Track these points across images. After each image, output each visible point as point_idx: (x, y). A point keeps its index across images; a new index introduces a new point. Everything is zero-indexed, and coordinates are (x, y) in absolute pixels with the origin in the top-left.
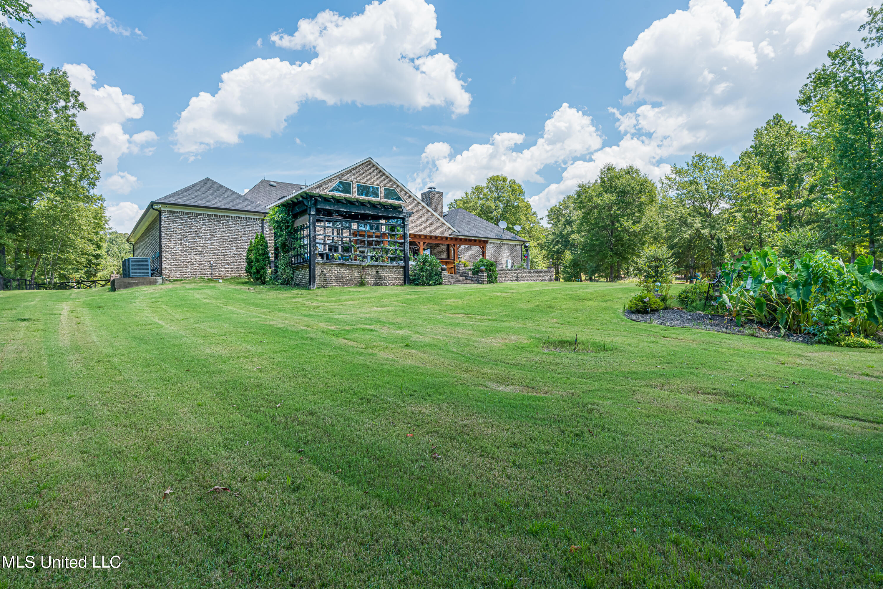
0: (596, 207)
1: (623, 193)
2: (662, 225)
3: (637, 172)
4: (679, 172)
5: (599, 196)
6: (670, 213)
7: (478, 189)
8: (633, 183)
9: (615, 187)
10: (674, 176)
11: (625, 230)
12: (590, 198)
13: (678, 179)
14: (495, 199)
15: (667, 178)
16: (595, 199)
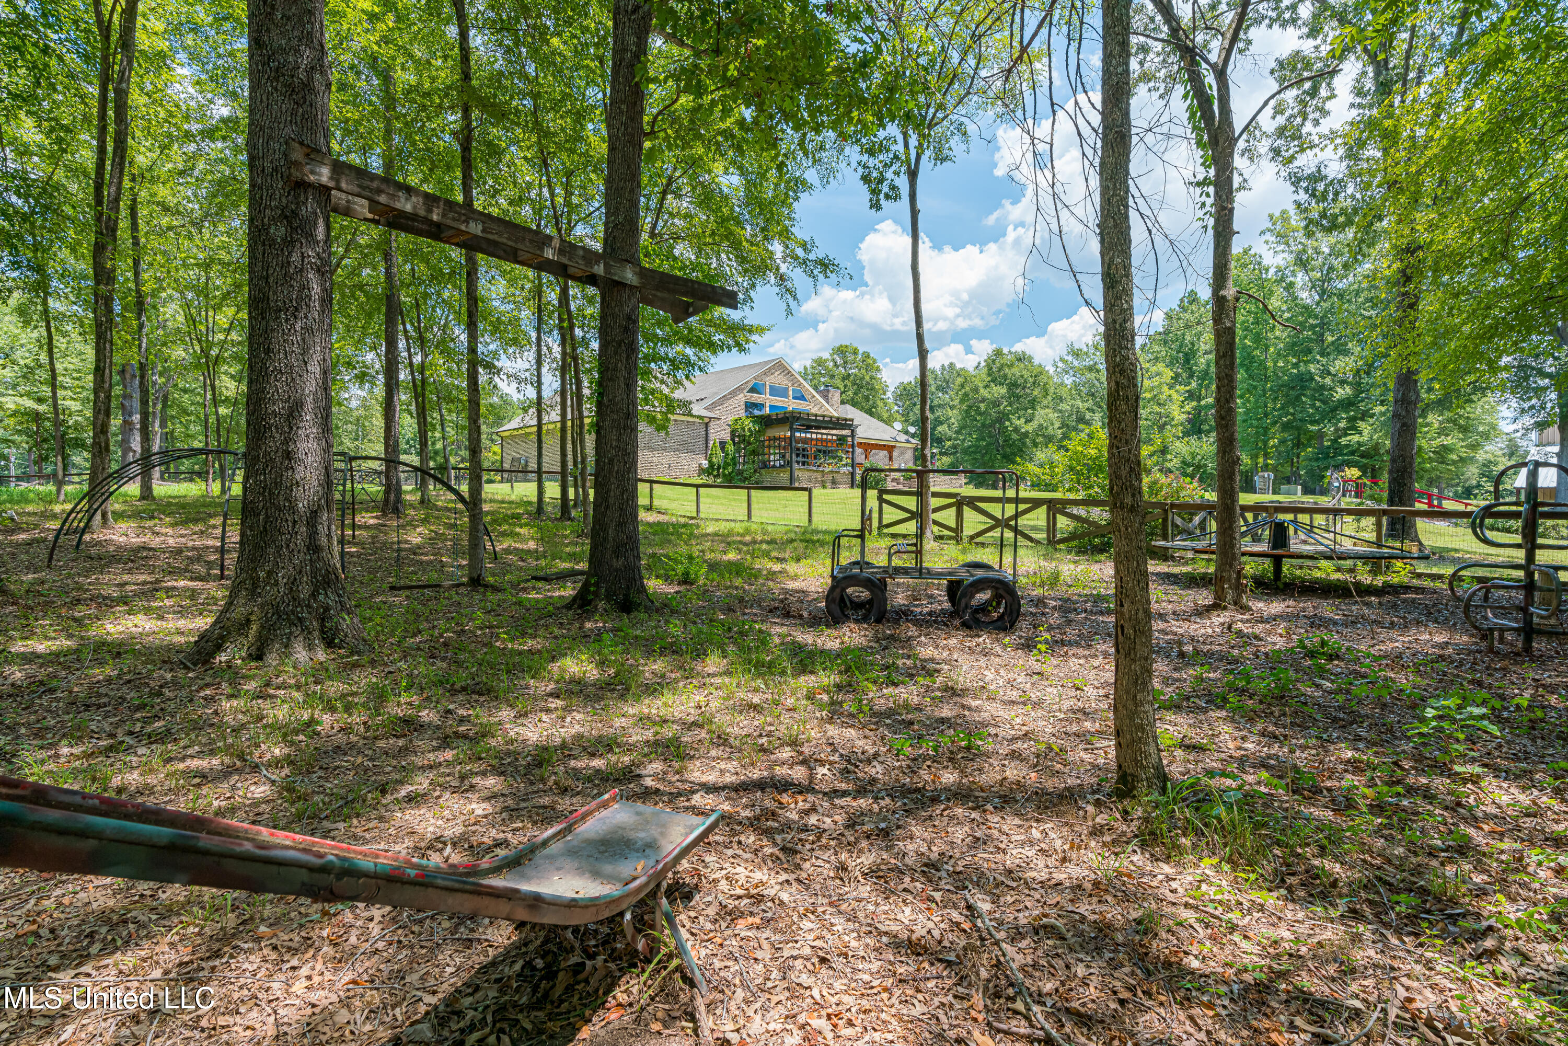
0: (983, 400)
1: (1014, 385)
2: (1057, 425)
3: (1030, 359)
4: (1076, 354)
5: (986, 387)
6: (1065, 407)
7: (820, 362)
8: (1026, 374)
9: (1005, 377)
10: (1070, 358)
11: (1016, 430)
12: (976, 390)
13: (1075, 363)
14: (844, 379)
15: (1061, 359)
16: (982, 391)
